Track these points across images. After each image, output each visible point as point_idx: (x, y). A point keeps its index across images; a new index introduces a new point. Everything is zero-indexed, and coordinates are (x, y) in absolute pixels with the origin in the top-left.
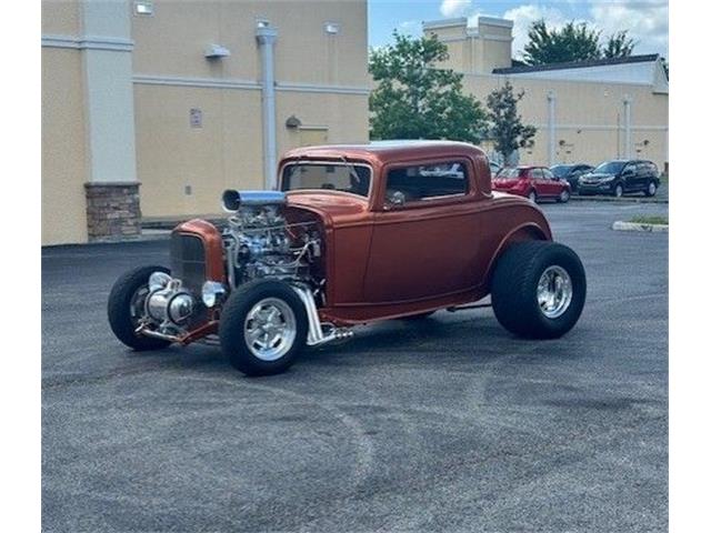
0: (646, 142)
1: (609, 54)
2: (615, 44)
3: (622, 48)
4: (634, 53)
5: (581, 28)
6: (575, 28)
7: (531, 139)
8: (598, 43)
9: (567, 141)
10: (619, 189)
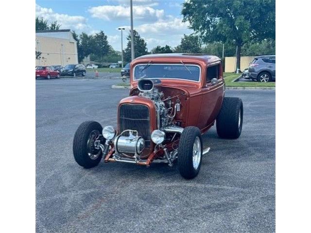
0: (69, 58)
1: (52, 29)
2: (54, 25)
3: (56, 26)
4: (60, 29)
5: (41, 19)
6: (39, 19)
7: (40, 56)
8: (47, 24)
9: (45, 57)
10: (74, 74)
